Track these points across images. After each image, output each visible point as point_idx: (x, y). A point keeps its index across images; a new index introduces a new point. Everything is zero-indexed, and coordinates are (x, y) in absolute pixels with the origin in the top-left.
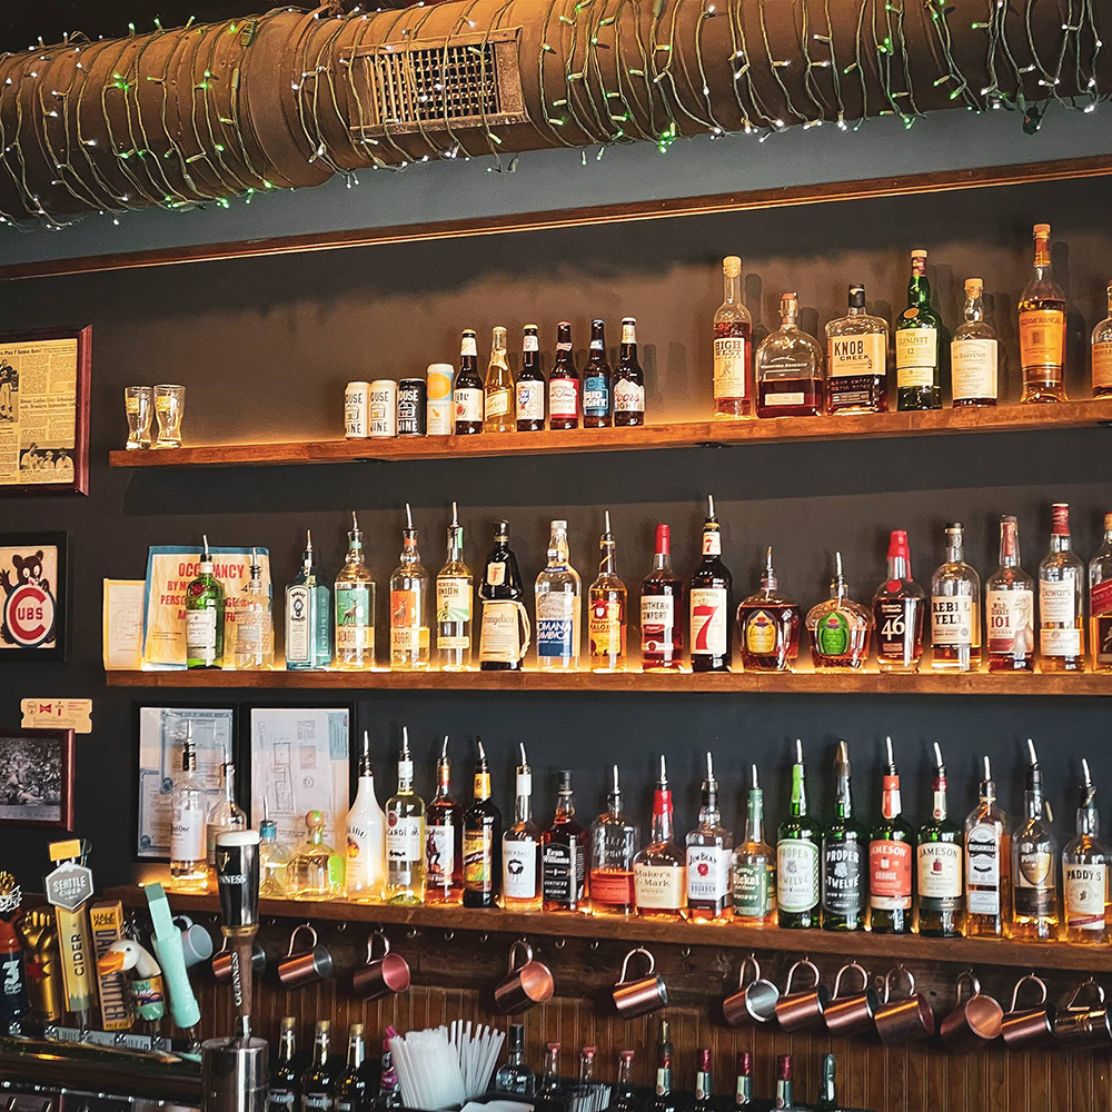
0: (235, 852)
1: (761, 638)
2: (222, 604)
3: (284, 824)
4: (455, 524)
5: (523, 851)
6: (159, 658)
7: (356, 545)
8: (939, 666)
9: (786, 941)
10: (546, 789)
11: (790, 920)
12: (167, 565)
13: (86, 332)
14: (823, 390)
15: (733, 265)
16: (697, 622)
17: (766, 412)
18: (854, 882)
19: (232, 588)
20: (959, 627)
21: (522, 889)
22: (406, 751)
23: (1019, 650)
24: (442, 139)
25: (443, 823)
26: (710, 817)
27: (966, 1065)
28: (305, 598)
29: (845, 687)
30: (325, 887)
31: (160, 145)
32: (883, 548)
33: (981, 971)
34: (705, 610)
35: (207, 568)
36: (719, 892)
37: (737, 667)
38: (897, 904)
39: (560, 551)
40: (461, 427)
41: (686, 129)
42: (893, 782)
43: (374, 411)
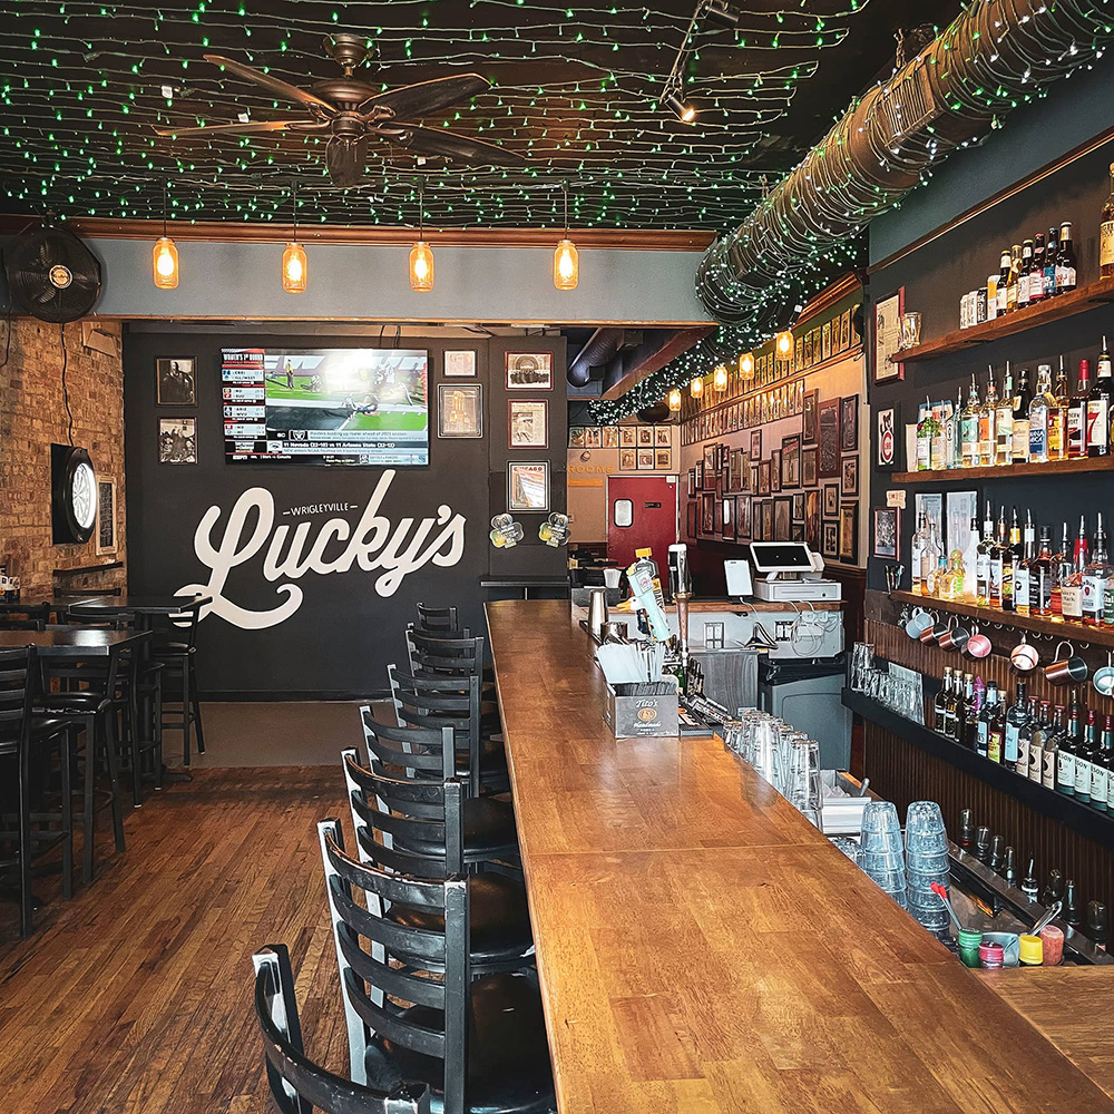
4: (1008, 374)
5: (1023, 576)
7: (973, 394)
13: (902, 291)
16: (1088, 424)
22: (988, 515)
25: (998, 559)
26: (1099, 557)
28: (952, 426)
34: (1092, 415)
35: (928, 414)
36: (1097, 607)
40: (1000, 312)
43: (970, 311)
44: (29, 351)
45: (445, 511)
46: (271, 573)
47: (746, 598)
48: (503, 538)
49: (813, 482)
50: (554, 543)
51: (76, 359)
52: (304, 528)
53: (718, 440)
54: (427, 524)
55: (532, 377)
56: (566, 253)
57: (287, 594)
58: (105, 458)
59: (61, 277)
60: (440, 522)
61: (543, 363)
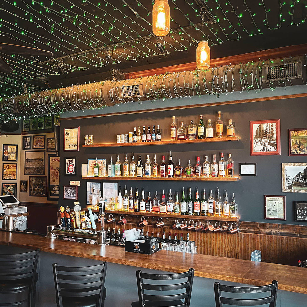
0: (101, 203)
1: (178, 173)
2: (99, 167)
3: (108, 199)
4: (133, 156)
5: (143, 203)
6: (90, 175)
7: (118, 159)
8: (204, 176)
9: (182, 217)
10: (146, 194)
11: (182, 214)
12: (91, 161)
13: (79, 127)
14: (187, 136)
15: (174, 117)
16: (169, 170)
17: (179, 139)
18: (192, 208)
19: (100, 165)
20: (207, 171)
21: (143, 209)
22: (126, 189)
23: (216, 174)
24: (131, 99)
25: (131, 199)
26: (171, 199)
27: (208, 235)
28: (111, 166)
29: (190, 180)
30: (114, 209)
31: (90, 100)
32: (196, 159)
33: (210, 221)
34: (170, 168)
35: (97, 162)
36: (172, 210)
37: (175, 177)
38: (198, 211)
39: (148, 159)
40: (134, 141)
41: (167, 97)
42: (197, 193)
43: (121, 139)
47: (3, 214)
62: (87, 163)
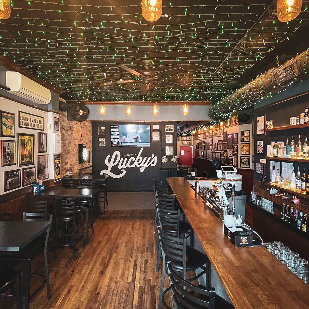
4: (306, 137)
7: (293, 141)
12: (273, 143)
13: (265, 115)
22: (299, 170)
25: (303, 181)
28: (286, 148)
30: (287, 187)
31: (257, 91)
35: (276, 144)
40: (305, 123)
43: (293, 121)
44: (75, 127)
45: (153, 155)
46: (120, 167)
47: (222, 178)
48: (164, 161)
49: (226, 150)
50: (174, 162)
51: (83, 127)
52: (126, 159)
53: (202, 140)
54: (150, 158)
55: (170, 130)
56: (185, 107)
57: (123, 171)
58: (88, 146)
59: (81, 113)
60: (152, 158)
61: (172, 127)
62: (270, 144)
